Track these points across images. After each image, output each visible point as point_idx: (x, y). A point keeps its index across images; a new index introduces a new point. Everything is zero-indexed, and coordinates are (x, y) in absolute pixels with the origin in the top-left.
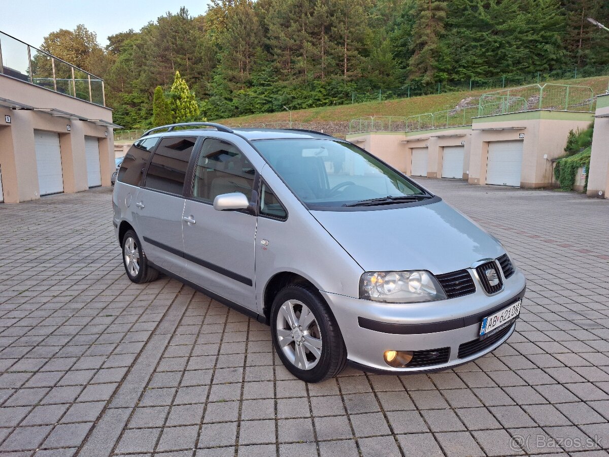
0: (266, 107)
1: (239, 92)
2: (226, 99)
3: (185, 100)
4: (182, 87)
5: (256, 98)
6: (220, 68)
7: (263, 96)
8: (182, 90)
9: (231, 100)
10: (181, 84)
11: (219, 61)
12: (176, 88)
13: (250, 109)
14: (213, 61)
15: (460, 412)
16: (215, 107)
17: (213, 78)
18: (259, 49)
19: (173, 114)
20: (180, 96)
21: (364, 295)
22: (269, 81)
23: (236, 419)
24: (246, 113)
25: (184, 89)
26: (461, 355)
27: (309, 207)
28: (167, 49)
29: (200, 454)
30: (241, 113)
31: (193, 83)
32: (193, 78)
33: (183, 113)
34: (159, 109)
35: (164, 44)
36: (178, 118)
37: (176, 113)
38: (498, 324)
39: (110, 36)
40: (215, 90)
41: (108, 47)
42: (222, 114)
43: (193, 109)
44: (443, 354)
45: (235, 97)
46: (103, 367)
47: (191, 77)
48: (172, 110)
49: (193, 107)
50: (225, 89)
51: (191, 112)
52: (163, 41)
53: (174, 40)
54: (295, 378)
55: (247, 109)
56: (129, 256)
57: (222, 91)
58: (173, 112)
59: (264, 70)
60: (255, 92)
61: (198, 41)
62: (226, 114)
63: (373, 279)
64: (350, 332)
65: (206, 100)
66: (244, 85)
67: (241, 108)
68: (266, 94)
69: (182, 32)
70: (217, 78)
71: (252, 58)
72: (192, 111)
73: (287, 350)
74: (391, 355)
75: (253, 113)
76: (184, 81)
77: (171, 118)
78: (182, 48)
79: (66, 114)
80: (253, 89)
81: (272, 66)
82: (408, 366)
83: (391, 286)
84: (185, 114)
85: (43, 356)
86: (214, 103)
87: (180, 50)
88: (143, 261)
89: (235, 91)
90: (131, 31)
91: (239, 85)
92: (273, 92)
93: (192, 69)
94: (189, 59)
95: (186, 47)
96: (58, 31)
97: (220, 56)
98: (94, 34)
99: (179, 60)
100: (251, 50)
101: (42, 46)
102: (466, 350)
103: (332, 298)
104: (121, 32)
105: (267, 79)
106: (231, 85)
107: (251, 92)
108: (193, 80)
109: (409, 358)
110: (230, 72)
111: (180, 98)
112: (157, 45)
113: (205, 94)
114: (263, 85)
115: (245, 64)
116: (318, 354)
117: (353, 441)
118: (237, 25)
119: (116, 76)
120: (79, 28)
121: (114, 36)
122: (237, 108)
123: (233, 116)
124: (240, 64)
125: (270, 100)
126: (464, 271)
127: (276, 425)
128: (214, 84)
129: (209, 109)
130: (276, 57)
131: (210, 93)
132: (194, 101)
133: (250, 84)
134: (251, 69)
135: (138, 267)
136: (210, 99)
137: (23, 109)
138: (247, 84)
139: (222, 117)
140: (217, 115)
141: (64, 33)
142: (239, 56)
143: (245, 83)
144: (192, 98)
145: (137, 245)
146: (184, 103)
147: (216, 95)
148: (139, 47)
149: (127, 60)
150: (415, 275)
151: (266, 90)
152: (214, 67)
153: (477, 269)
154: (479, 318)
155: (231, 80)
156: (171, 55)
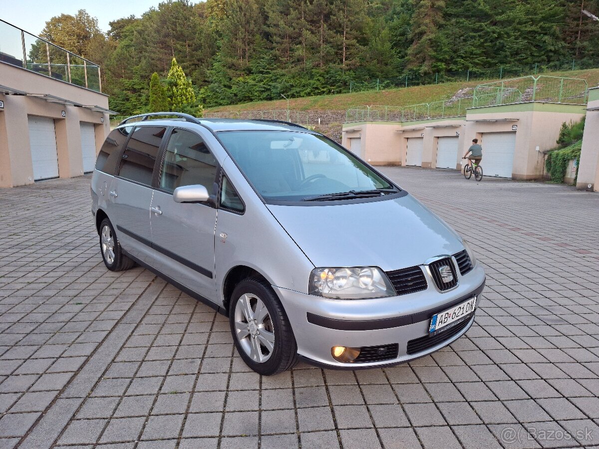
0: (265, 95)
1: (238, 79)
2: (225, 86)
3: (182, 87)
4: (178, 74)
5: (255, 85)
6: (219, 55)
7: (261, 84)
8: (179, 77)
9: (230, 87)
10: (177, 71)
11: (219, 48)
12: (173, 75)
13: (249, 97)
14: (212, 48)
15: (406, 407)
16: (214, 94)
17: (212, 65)
18: (258, 36)
19: (169, 101)
20: (176, 82)
21: (313, 290)
22: (268, 69)
23: (184, 412)
24: (245, 101)
25: (180, 76)
26: (410, 352)
27: (267, 200)
28: (167, 35)
29: (142, 447)
30: (240, 101)
31: (192, 70)
32: (193, 64)
33: (180, 100)
34: (155, 96)
35: (164, 31)
36: (174, 105)
37: (172, 99)
38: (450, 321)
39: (112, 21)
40: (215, 77)
41: (108, 34)
42: (221, 102)
43: (188, 96)
44: (391, 350)
45: (234, 84)
46: (63, 356)
47: (190, 63)
48: (169, 97)
49: (189, 95)
50: (224, 76)
51: (187, 99)
52: (163, 27)
53: (174, 27)
54: (251, 370)
55: (246, 97)
56: (106, 244)
57: (221, 78)
58: (169, 99)
59: (263, 58)
60: (254, 80)
61: (198, 28)
62: (225, 101)
63: (323, 275)
64: (301, 328)
65: (206, 87)
66: (243, 72)
67: (240, 95)
68: (265, 81)
69: (182, 19)
70: (216, 65)
71: (251, 45)
72: (188, 98)
73: (244, 342)
74: (339, 351)
75: (251, 100)
76: (180, 68)
77: (167, 105)
78: (182, 34)
79: (60, 99)
80: (252, 77)
81: (271, 53)
82: (356, 361)
83: (342, 282)
84: (182, 101)
85: (6, 344)
86: (213, 90)
87: (180, 37)
88: (118, 249)
89: (234, 79)
90: (133, 17)
91: (238, 73)
92: (272, 80)
93: (192, 56)
94: (189, 46)
95: (186, 33)
96: (60, 16)
97: (220, 43)
98: (95, 19)
99: (178, 46)
100: (250, 37)
101: (44, 30)
102: (414, 346)
103: (283, 293)
104: (123, 18)
105: (266, 66)
106: (230, 72)
107: (250, 80)
108: (193, 67)
109: (357, 354)
110: (230, 60)
111: (176, 85)
112: (158, 31)
113: (205, 81)
114: (262, 72)
115: (244, 51)
116: (271, 347)
117: (296, 435)
118: (237, 12)
119: (117, 61)
120: (81, 12)
121: (116, 21)
122: (236, 95)
123: (232, 103)
124: (240, 52)
125: (269, 87)
126: (417, 267)
127: (223, 418)
128: (214, 71)
129: (209, 96)
130: (274, 45)
131: (210, 79)
132: (190, 88)
133: (249, 72)
134: (250, 57)
135: (114, 255)
136: (209, 86)
137: (16, 94)
138: (246, 71)
139: (221, 104)
140: (216, 102)
141: (66, 18)
142: (239, 43)
143: (244, 70)
144: (188, 85)
145: (113, 234)
146: (180, 91)
147: (216, 82)
148: (140, 33)
149: (128, 46)
150: (366, 271)
151: (265, 78)
152: (214, 54)
153: (430, 265)
154: (429, 315)
155: (230, 68)
156: (171, 42)
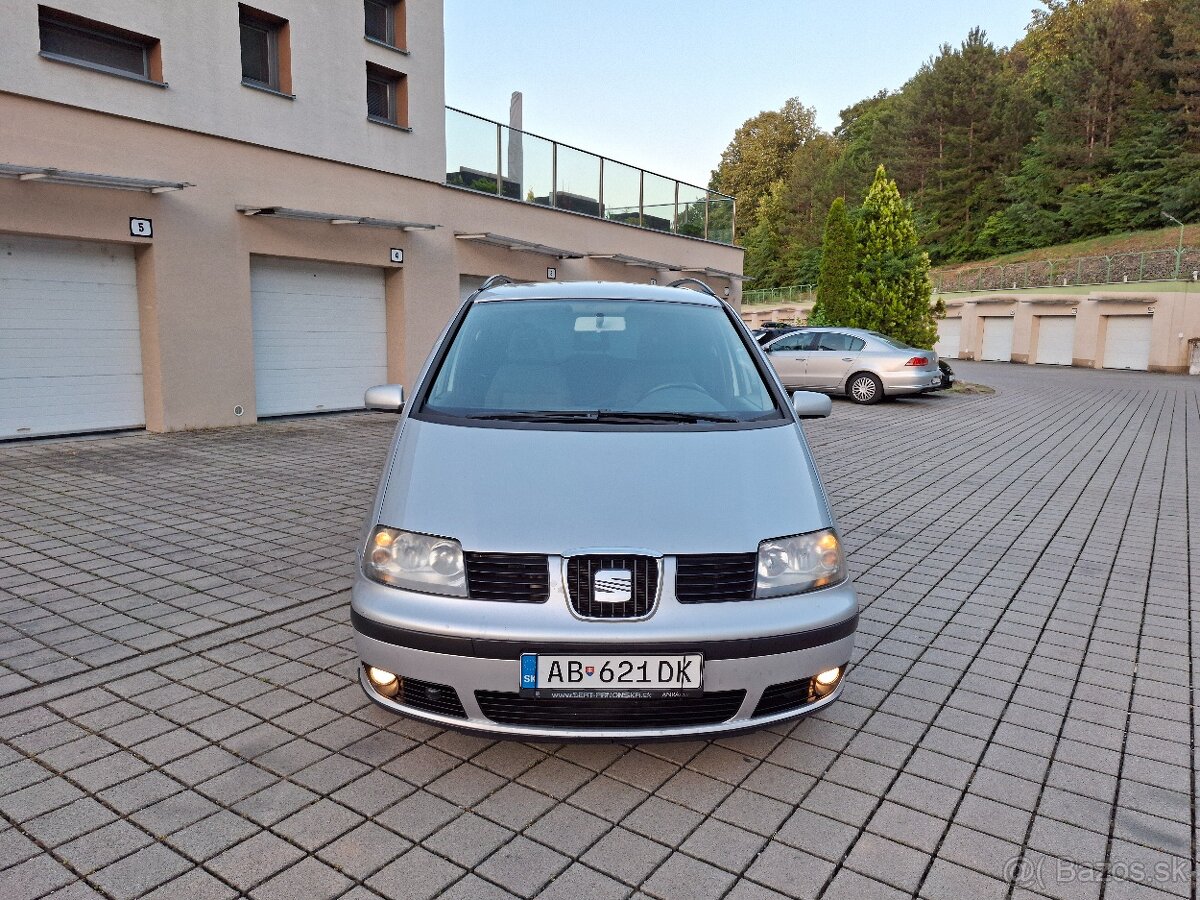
0: (1143, 216)
1: (1078, 188)
2: (1045, 206)
3: (888, 219)
4: (885, 196)
5: (1119, 197)
6: (1039, 142)
7: (1135, 193)
8: (885, 201)
9: (1056, 208)
10: (883, 190)
11: (1039, 127)
12: (874, 198)
13: (1099, 225)
14: (1026, 130)
16: (1018, 226)
17: (1020, 166)
18: (1140, 86)
19: (859, 250)
20: (877, 213)
22: (1157, 156)
24: (1089, 234)
25: (889, 199)
28: (930, 119)
30: (1074, 237)
31: (976, 180)
32: (979, 169)
33: (879, 246)
34: (833, 242)
35: (928, 109)
36: (868, 256)
37: (865, 245)
39: (844, 109)
40: (1021, 190)
41: (838, 129)
42: (1032, 241)
43: (900, 237)
45: (1066, 200)
47: (975, 167)
48: (859, 242)
50: (1045, 184)
51: (895, 243)
52: (926, 104)
53: (946, 99)
55: (1092, 226)
57: (1036, 191)
58: (860, 246)
59: (1148, 133)
60: (1118, 185)
61: (999, 90)
62: (1039, 238)
65: (999, 213)
66: (1093, 172)
67: (1078, 223)
68: (1145, 186)
69: (965, 80)
70: (1029, 163)
71: (1121, 109)
72: (898, 240)
75: (1106, 232)
76: (892, 183)
77: (854, 257)
78: (962, 109)
80: (1113, 178)
81: (1171, 120)
84: (883, 247)
86: (1016, 218)
87: (959, 117)
89: (1067, 188)
90: (883, 94)
91: (1079, 174)
92: (1165, 181)
93: (980, 151)
94: (975, 131)
95: (971, 107)
96: (757, 116)
97: (1042, 116)
98: (812, 110)
99: (951, 136)
100: (1119, 91)
101: (732, 145)
104: (865, 99)
105: (1152, 152)
106: (1059, 175)
107: (1107, 187)
108: (978, 174)
110: (1060, 148)
111: (877, 217)
112: (914, 114)
113: (1001, 200)
114: (1140, 166)
115: (1101, 125)
118: (1092, 41)
120: (790, 104)
121: (852, 107)
122: (1067, 224)
123: (1056, 241)
124: (1090, 128)
125: (1155, 199)
128: (1022, 178)
129: (1003, 230)
130: (1179, 98)
131: (1010, 196)
132: (906, 221)
133: (1108, 168)
134: (1116, 134)
136: (1008, 210)
138: (1101, 169)
139: (1030, 246)
140: (1019, 243)
141: (767, 118)
142: (1090, 109)
143: (1095, 167)
144: (904, 215)
146: (884, 227)
147: (1023, 200)
148: (885, 122)
149: (861, 151)
151: (1146, 179)
152: (1027, 141)
153: (572, 560)
155: (1061, 165)
156: (939, 132)
